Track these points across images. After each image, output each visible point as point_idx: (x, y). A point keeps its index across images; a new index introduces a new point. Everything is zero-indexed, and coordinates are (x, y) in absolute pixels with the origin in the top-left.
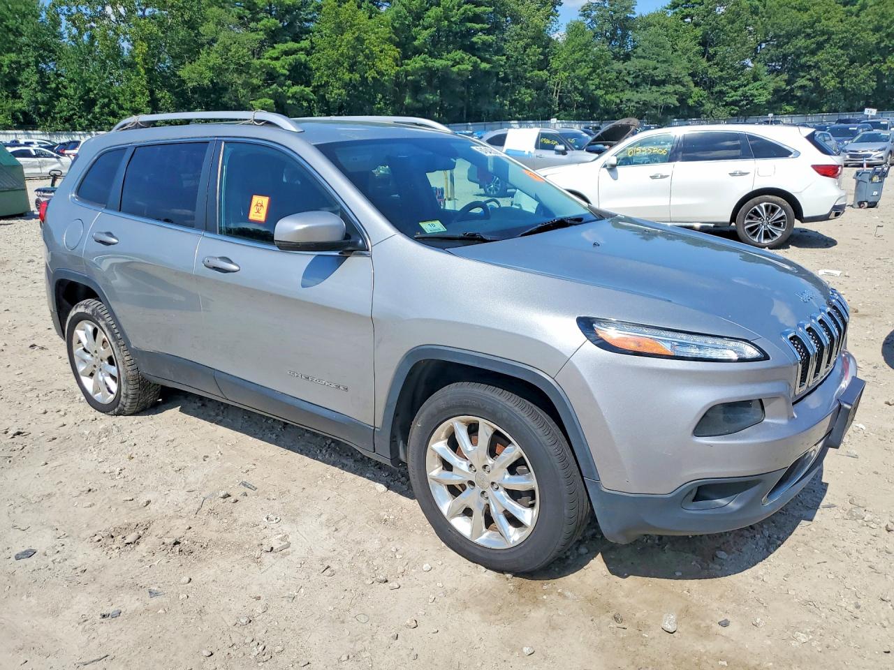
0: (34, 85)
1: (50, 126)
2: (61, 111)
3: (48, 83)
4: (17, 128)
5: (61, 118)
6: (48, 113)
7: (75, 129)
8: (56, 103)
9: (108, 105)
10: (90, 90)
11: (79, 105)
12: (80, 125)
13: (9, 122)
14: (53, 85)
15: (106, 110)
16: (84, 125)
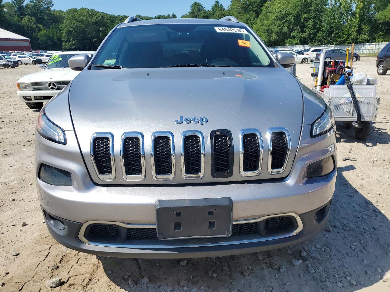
0: (311, 26)
1: (313, 44)
2: (318, 37)
3: (317, 26)
4: (301, 45)
5: (318, 40)
6: (314, 38)
7: (322, 44)
8: (317, 34)
9: (338, 33)
10: (332, 27)
11: (327, 34)
12: (324, 43)
13: (298, 42)
14: (318, 26)
15: (337, 35)
16: (326, 42)
